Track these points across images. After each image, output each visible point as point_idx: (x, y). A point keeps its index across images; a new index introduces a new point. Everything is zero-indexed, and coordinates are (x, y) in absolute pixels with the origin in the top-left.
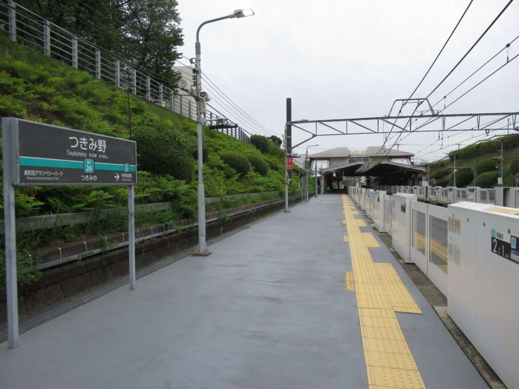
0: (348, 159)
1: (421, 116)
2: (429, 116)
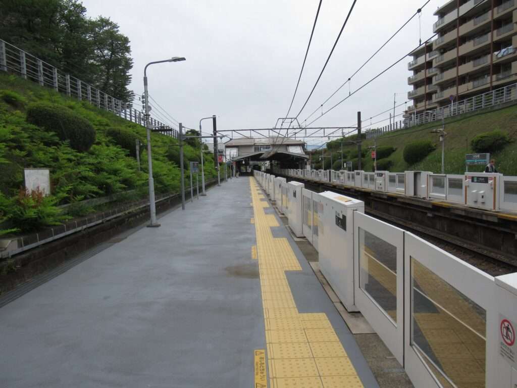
0: (254, 147)
1: (293, 128)
2: (297, 128)
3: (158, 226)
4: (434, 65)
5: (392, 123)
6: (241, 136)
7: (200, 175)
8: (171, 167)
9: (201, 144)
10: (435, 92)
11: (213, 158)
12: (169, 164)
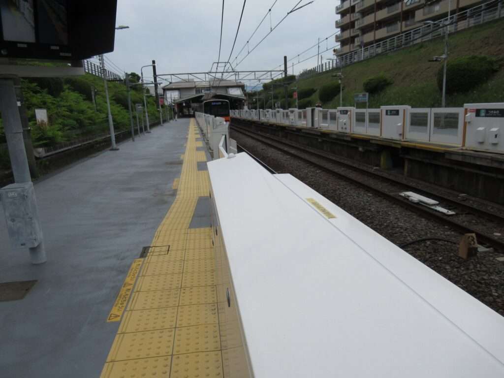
0: (195, 89)
1: (227, 72)
2: (231, 72)
3: (118, 150)
4: (357, 10)
5: (320, 63)
6: (179, 80)
7: (144, 116)
8: (119, 109)
9: (144, 89)
10: (357, 36)
11: (155, 101)
12: (117, 107)
